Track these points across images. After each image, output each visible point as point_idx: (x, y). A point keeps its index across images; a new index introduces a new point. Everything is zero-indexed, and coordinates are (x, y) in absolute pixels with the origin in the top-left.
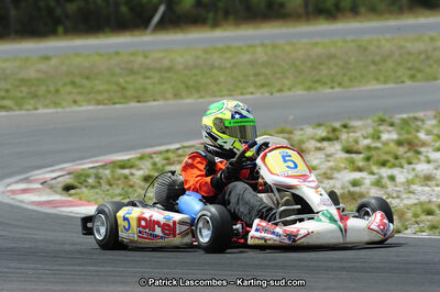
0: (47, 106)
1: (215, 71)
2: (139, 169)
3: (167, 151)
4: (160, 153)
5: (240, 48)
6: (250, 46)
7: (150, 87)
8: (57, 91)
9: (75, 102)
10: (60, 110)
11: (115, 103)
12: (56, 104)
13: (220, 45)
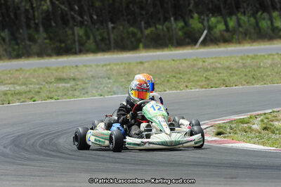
0: (171, 89)
1: (262, 69)
2: (254, 124)
3: (265, 114)
4: (261, 115)
5: (264, 56)
6: (269, 55)
7: (226, 78)
8: (168, 81)
9: (187, 86)
10: (179, 91)
11: (212, 87)
12: (176, 88)
13: (250, 55)
